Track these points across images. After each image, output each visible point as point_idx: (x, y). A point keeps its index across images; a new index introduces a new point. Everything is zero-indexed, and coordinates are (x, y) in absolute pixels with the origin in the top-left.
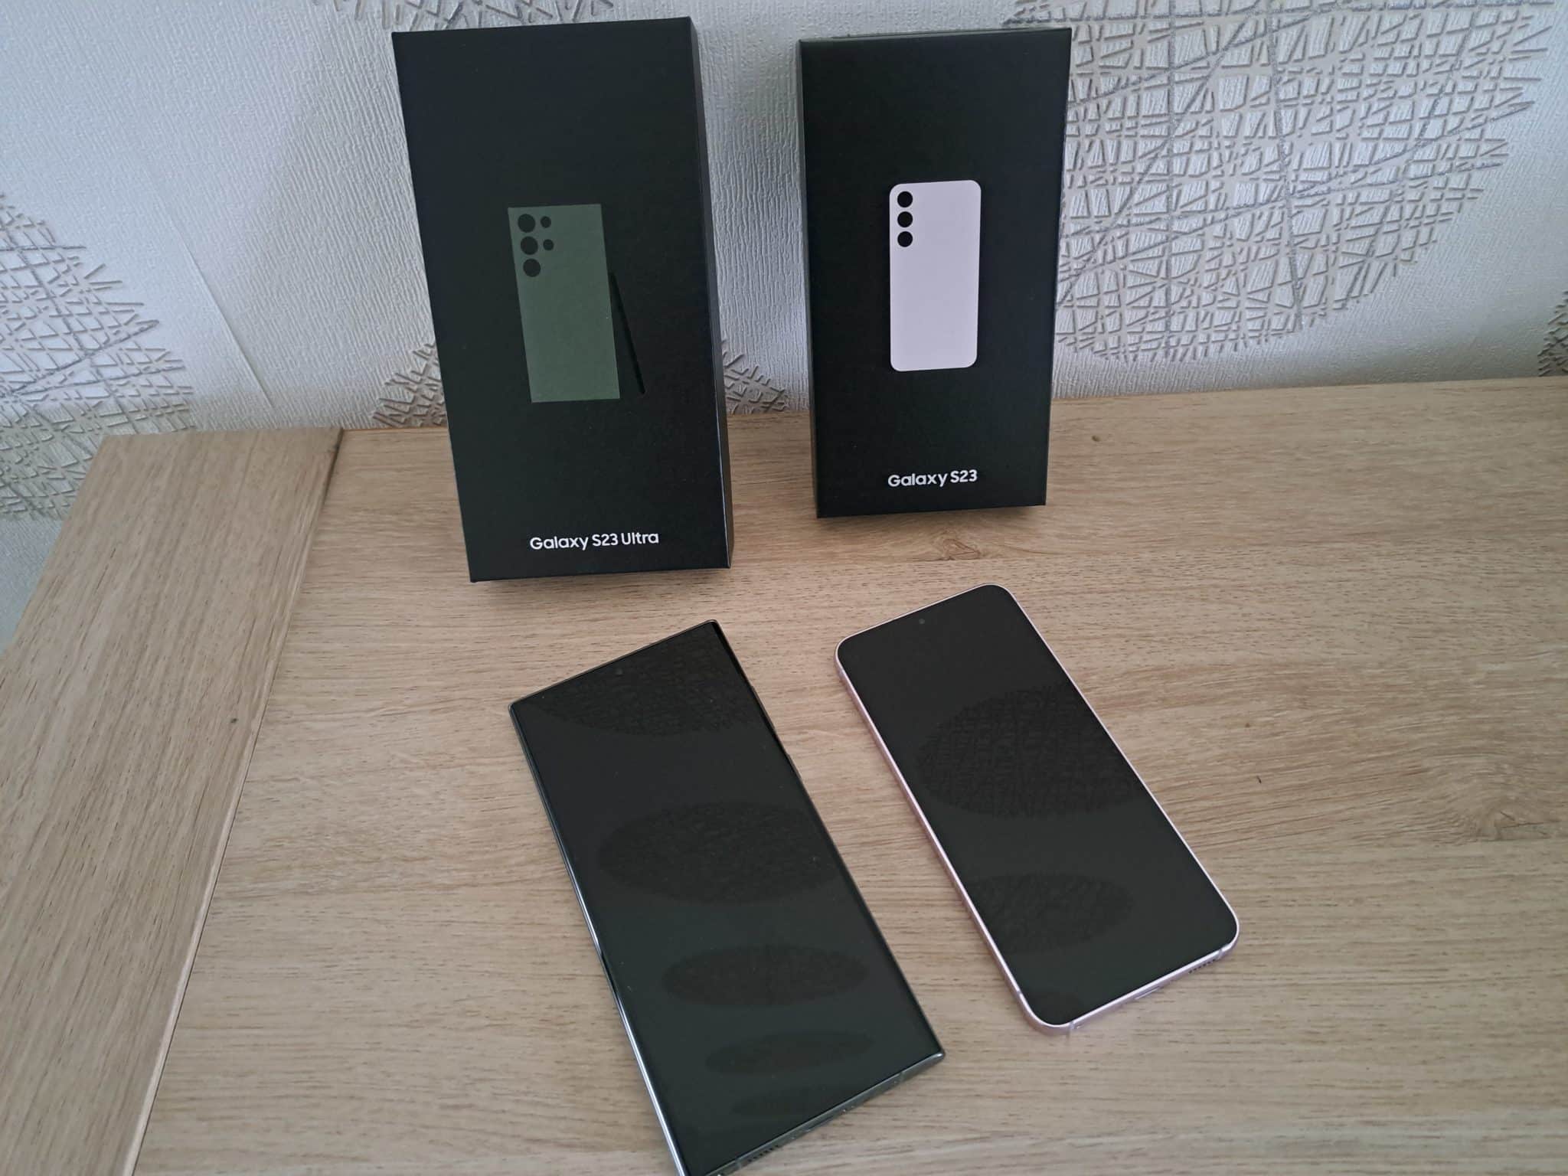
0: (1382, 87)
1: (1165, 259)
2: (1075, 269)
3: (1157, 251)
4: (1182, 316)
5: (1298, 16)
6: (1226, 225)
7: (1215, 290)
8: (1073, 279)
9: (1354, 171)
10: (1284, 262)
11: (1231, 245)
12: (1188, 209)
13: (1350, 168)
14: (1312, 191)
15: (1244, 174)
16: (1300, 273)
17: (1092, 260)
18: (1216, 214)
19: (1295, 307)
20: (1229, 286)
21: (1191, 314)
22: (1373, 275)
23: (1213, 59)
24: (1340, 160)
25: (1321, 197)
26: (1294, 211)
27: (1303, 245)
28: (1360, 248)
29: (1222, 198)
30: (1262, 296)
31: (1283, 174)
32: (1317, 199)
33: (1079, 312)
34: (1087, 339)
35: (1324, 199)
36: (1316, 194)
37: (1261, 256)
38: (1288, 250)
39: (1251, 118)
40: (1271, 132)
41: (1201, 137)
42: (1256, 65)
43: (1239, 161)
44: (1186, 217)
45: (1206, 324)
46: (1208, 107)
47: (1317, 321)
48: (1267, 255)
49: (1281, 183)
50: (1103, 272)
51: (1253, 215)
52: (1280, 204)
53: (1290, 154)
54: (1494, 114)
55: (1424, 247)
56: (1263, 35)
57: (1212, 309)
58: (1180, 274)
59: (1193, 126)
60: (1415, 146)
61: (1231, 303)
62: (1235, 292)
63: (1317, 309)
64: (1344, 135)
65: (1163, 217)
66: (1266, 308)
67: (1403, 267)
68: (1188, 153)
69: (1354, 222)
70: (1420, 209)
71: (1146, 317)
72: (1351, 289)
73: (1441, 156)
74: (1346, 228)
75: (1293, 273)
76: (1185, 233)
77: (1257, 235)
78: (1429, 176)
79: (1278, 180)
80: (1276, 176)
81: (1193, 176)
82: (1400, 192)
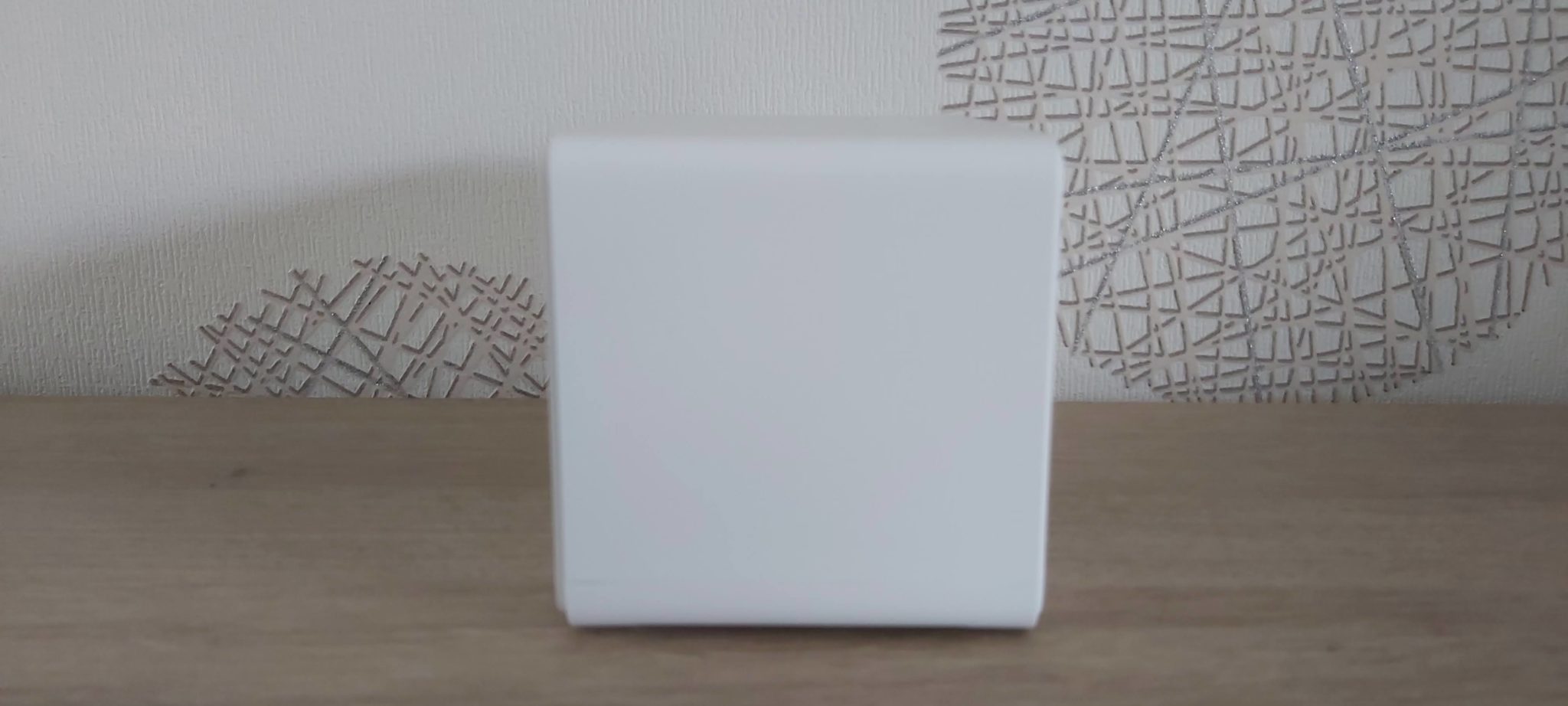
1: (1230, 235)
2: (1111, 245)
3: (1217, 223)
4: (1269, 333)
6: (1303, 186)
7: (1307, 292)
8: (1110, 260)
9: (1455, 114)
10: (1393, 251)
11: (1315, 220)
12: (1248, 157)
13: (1448, 109)
14: (1408, 142)
15: (1313, 110)
16: (1419, 272)
17: (1131, 231)
18: (1286, 168)
19: (1424, 329)
20: (1326, 287)
21: (1282, 331)
22: (1519, 282)
24: (1433, 96)
25: (1420, 152)
26: (1390, 170)
27: (1413, 224)
28: (1491, 233)
29: (1291, 144)
30: (1374, 306)
31: (1364, 112)
32: (1415, 153)
33: (1124, 316)
34: (1140, 364)
35: (1425, 154)
36: (1413, 146)
37: (1359, 240)
38: (1394, 231)
39: (1308, 29)
40: (1336, 50)
41: (1248, 51)
43: (1302, 90)
44: (1248, 170)
45: (1305, 351)
46: (1249, 9)
47: (1461, 354)
48: (1368, 238)
49: (1363, 125)
50: (1148, 252)
51: (1337, 174)
52: (1369, 157)
53: (1366, 84)
57: (1308, 323)
58: (1254, 262)
59: (1236, 36)
60: (1523, 82)
61: (1334, 316)
62: (1335, 296)
63: (1455, 334)
64: (1430, 60)
65: (1217, 167)
66: (1384, 327)
67: (1555, 270)
68: (1235, 73)
69: (1476, 192)
70: (1554, 177)
71: (1218, 331)
72: (1494, 306)
73: (1558, 100)
74: (1464, 202)
75: (1408, 268)
76: (1251, 196)
77: (1348, 205)
78: (1553, 128)
79: (1359, 122)
80: (1355, 115)
81: (1247, 108)
82: (1522, 148)
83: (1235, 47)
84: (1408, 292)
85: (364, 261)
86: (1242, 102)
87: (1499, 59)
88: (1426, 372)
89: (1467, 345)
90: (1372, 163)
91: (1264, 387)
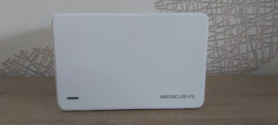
1: (215, 41)
3: (213, 39)
4: (224, 61)
6: (230, 31)
7: (232, 53)
9: (261, 16)
10: (249, 44)
11: (233, 38)
12: (219, 25)
13: (260, 15)
14: (251, 22)
15: (232, 15)
16: (254, 48)
18: (227, 27)
19: (255, 60)
20: (235, 52)
21: (227, 61)
22: (275, 50)
24: (257, 12)
26: (248, 27)
27: (253, 39)
28: (269, 40)
29: (228, 22)
30: (245, 56)
35: (255, 24)
37: (242, 42)
38: (249, 40)
40: (237, 3)
41: (219, 3)
43: (230, 11)
44: (219, 28)
45: (231, 65)
48: (244, 42)
51: (237, 28)
53: (243, 9)
57: (232, 59)
58: (221, 47)
60: (275, 9)
61: (237, 58)
62: (237, 54)
63: (262, 61)
64: (255, 5)
65: (213, 27)
66: (247, 60)
68: (216, 8)
69: (266, 32)
71: (213, 61)
74: (263, 34)
75: (252, 48)
76: (220, 33)
77: (240, 34)
79: (242, 17)
80: (241, 16)
81: (219, 15)
82: (274, 23)
83: (216, 2)
84: (252, 53)
85: (35, 48)
86: (218, 13)
87: (270, 5)
88: (256, 69)
89: (264, 64)
90: (245, 26)
91: (223, 72)
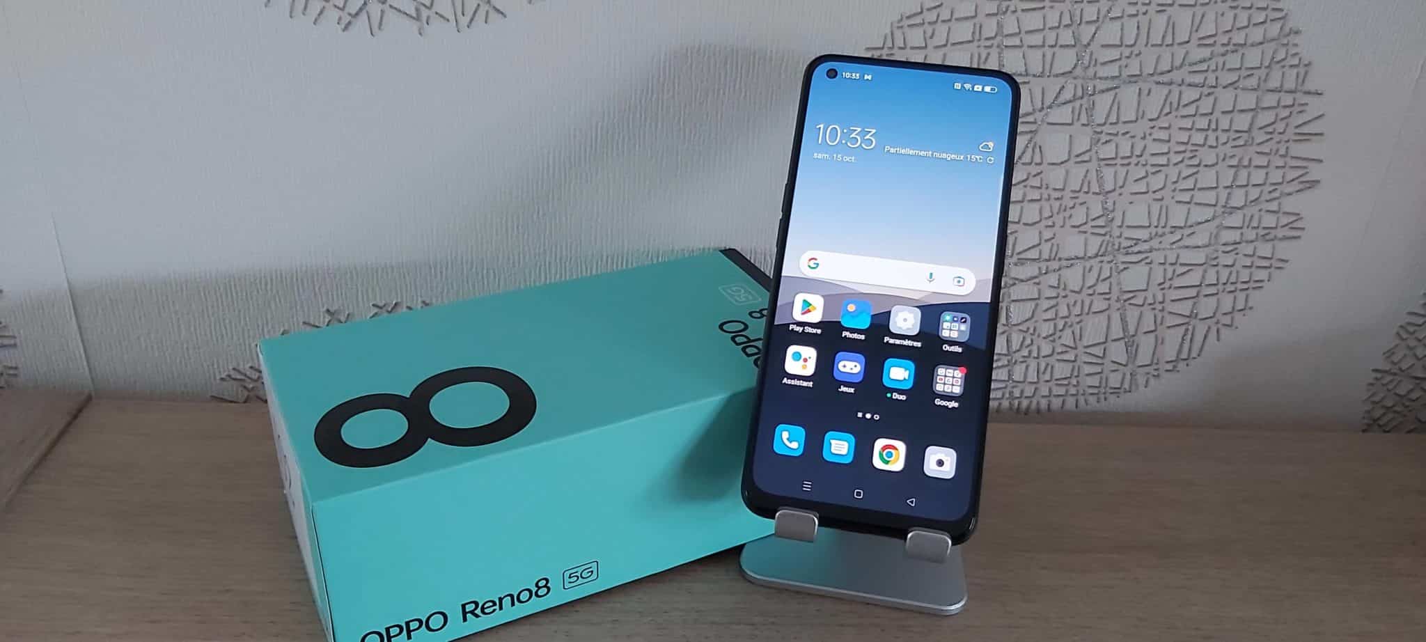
0: (1188, 155)
1: (1005, 304)
4: (1024, 365)
5: (1110, 84)
6: (1060, 275)
7: (1054, 341)
9: (1172, 233)
10: (1116, 317)
11: (1066, 296)
12: (1022, 256)
13: (1168, 230)
14: (1136, 249)
15: (1074, 227)
16: (1132, 330)
18: (1049, 263)
19: (1130, 366)
20: (1067, 338)
21: (1033, 365)
22: (1199, 338)
23: (1039, 116)
24: (1159, 219)
25: (1143, 256)
26: (1122, 267)
27: (1132, 302)
28: (1185, 308)
29: (1055, 249)
30: (1098, 351)
31: (1108, 229)
32: (1141, 257)
35: (1147, 258)
36: (1139, 252)
37: (1094, 309)
38: (1118, 305)
39: (1078, 173)
40: (1095, 188)
41: (1032, 187)
42: (1077, 125)
43: (1067, 214)
44: (1022, 264)
45: (1047, 377)
46: (1037, 159)
47: (1152, 381)
48: (1099, 309)
49: (1108, 237)
51: (1084, 268)
52: (1106, 259)
53: (1113, 211)
54: (1289, 189)
55: (1242, 312)
56: (1082, 98)
57: (1052, 360)
58: (1019, 322)
59: (1025, 177)
60: (1223, 213)
61: (1070, 356)
62: (1072, 345)
63: (1150, 369)
64: (1160, 197)
66: (1103, 364)
67: (1224, 331)
68: (1022, 201)
69: (1177, 283)
70: (1234, 275)
72: (1180, 352)
73: (1246, 224)
74: (1170, 288)
75: (1125, 329)
76: (1022, 281)
77: (1089, 288)
78: (1239, 243)
79: (1104, 235)
80: (1102, 231)
81: (1025, 224)
82: (1214, 256)
83: (1023, 184)
84: (1122, 343)
85: (381, 305)
86: (1023, 221)
87: (1210, 197)
88: (1127, 391)
89: (1157, 377)
90: (1109, 262)
91: (1018, 398)
